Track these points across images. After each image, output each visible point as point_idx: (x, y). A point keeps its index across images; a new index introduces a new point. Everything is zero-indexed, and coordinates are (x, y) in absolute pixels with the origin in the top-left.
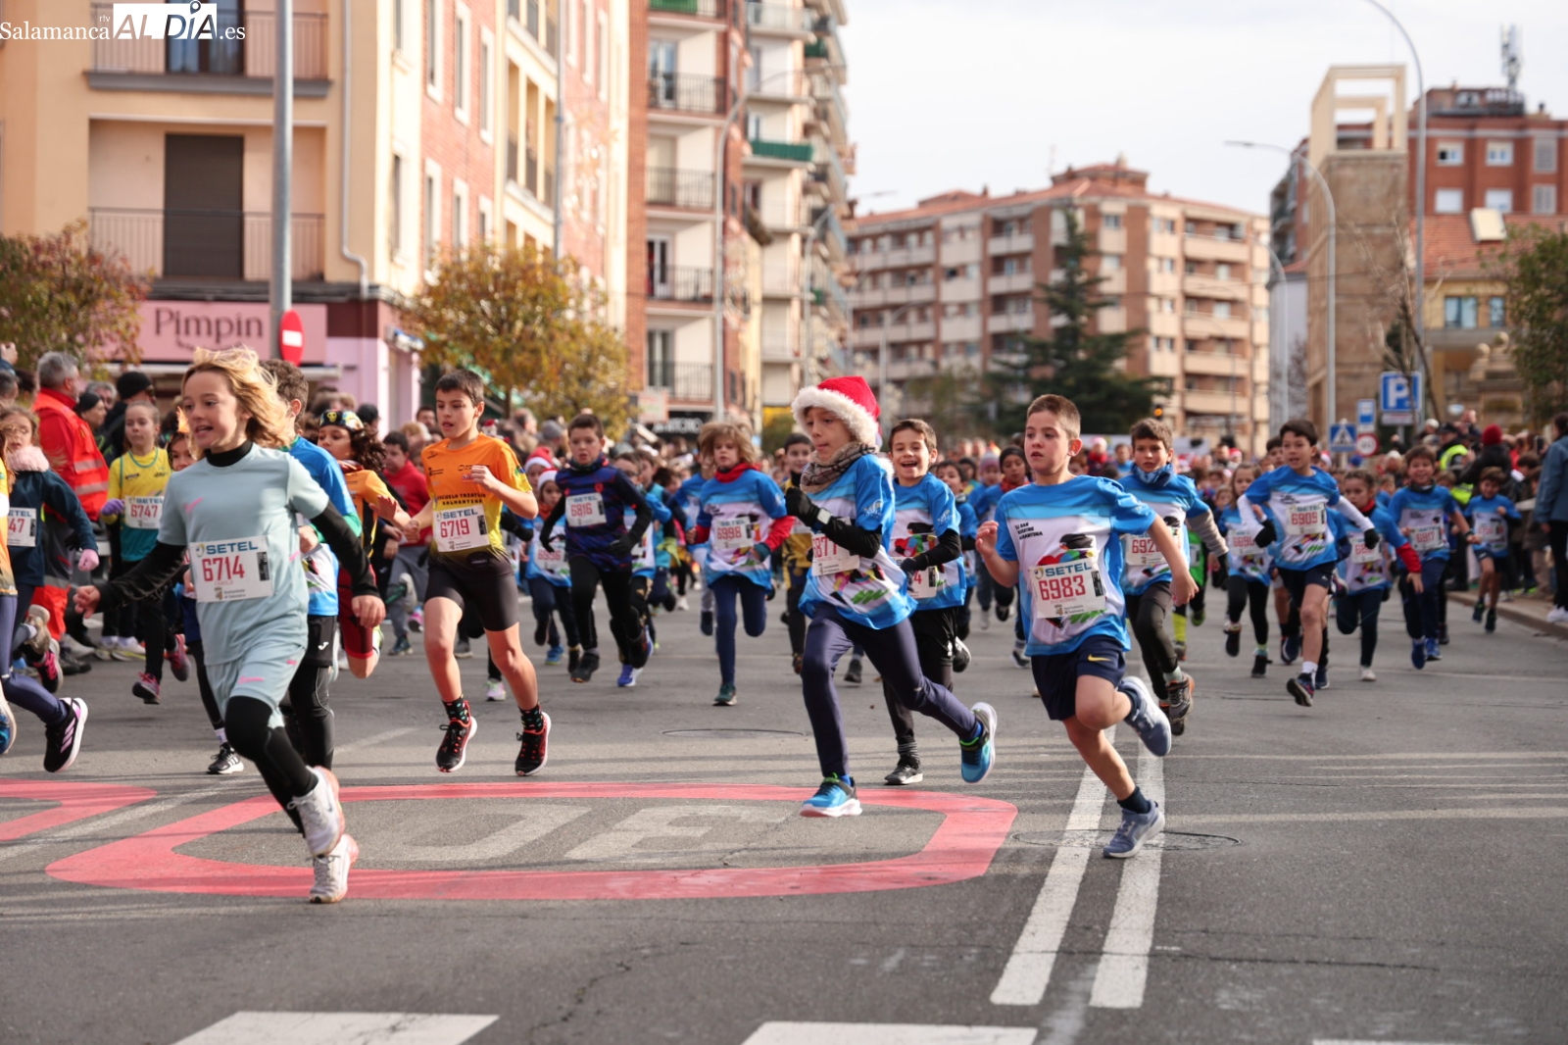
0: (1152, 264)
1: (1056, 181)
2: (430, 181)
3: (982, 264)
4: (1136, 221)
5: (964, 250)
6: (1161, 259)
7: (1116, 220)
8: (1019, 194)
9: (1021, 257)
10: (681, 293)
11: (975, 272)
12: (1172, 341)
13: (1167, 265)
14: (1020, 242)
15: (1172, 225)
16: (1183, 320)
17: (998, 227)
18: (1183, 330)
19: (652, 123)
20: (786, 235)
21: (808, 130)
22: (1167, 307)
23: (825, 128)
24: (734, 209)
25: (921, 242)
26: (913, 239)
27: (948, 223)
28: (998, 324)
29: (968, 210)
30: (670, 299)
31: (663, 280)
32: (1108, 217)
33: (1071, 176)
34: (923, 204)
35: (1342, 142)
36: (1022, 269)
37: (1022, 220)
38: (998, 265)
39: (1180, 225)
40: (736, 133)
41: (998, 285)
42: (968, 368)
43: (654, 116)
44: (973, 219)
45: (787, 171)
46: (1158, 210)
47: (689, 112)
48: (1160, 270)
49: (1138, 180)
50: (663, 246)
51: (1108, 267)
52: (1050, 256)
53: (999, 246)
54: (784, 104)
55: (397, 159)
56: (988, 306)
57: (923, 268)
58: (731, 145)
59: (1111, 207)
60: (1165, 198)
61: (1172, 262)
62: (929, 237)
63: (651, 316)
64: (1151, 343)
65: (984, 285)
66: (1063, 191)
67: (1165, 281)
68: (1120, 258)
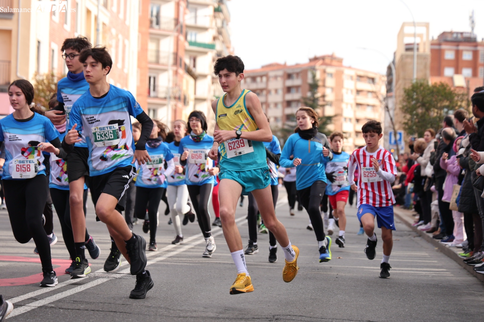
0: (344, 91)
1: (311, 60)
2: (53, 51)
3: (283, 89)
4: (339, 76)
5: (277, 84)
6: (348, 89)
7: (331, 75)
8: (297, 65)
9: (297, 87)
10: (162, 95)
11: (280, 92)
12: (350, 120)
13: (349, 92)
14: (297, 82)
15: (352, 78)
16: (355, 112)
17: (289, 76)
18: (355, 115)
19: (151, 34)
20: (204, 76)
21: (215, 38)
22: (349, 106)
23: (221, 37)
24: (181, 65)
25: (261, 81)
26: (258, 79)
27: (271, 74)
28: (288, 111)
29: (278, 70)
30: (156, 97)
31: (154, 90)
32: (328, 74)
33: (316, 59)
34: (263, 67)
35: (407, 50)
36: (297, 91)
37: (298, 74)
38: (289, 89)
39: (355, 77)
40: (182, 38)
41: (289, 97)
42: (277, 127)
43: (152, 31)
44: (280, 73)
45: (205, 53)
46: (347, 72)
47: (164, 30)
48: (347, 93)
49: (340, 61)
50: (154, 78)
51: (328, 92)
52: (307, 87)
53: (289, 83)
54: (204, 29)
55: (39, 42)
56: (285, 104)
57: (262, 90)
58: (180, 43)
59: (329, 70)
60: (350, 68)
61: (352, 91)
62: (264, 79)
63: (149, 104)
64: (342, 120)
65: (284, 97)
66: (312, 64)
67: (349, 98)
68: (332, 89)
